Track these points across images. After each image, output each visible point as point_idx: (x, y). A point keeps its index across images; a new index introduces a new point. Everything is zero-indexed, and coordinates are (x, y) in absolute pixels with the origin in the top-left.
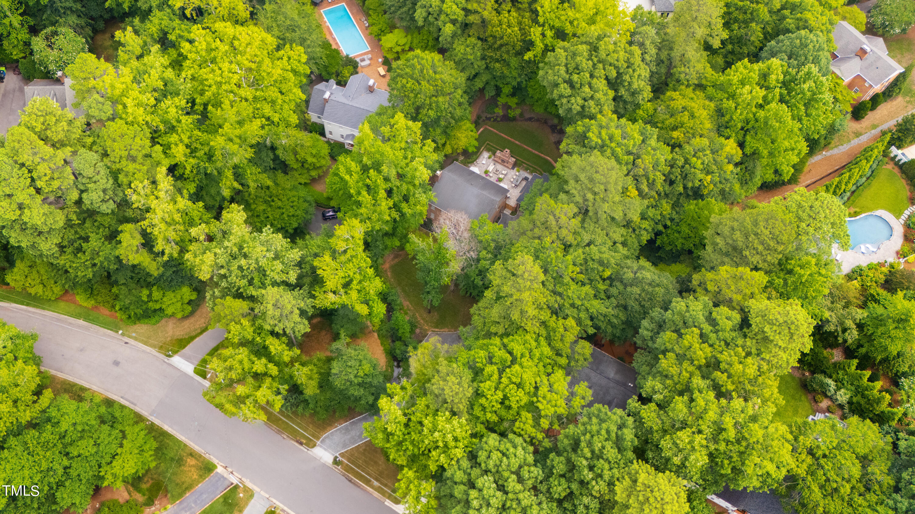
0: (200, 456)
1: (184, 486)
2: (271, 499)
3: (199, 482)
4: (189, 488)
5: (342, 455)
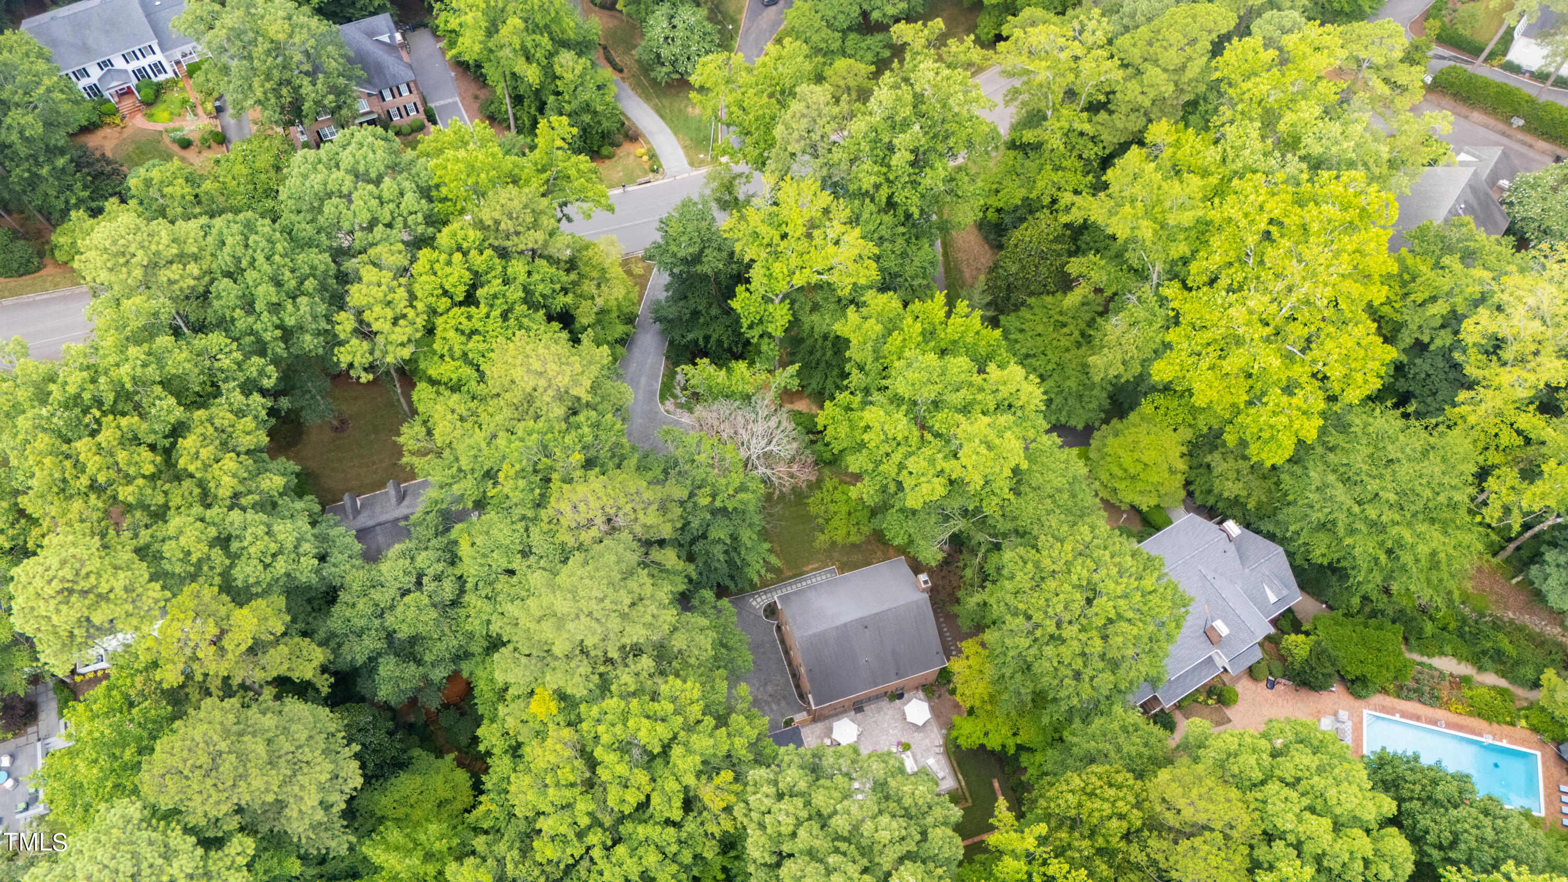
2: (672, 179)
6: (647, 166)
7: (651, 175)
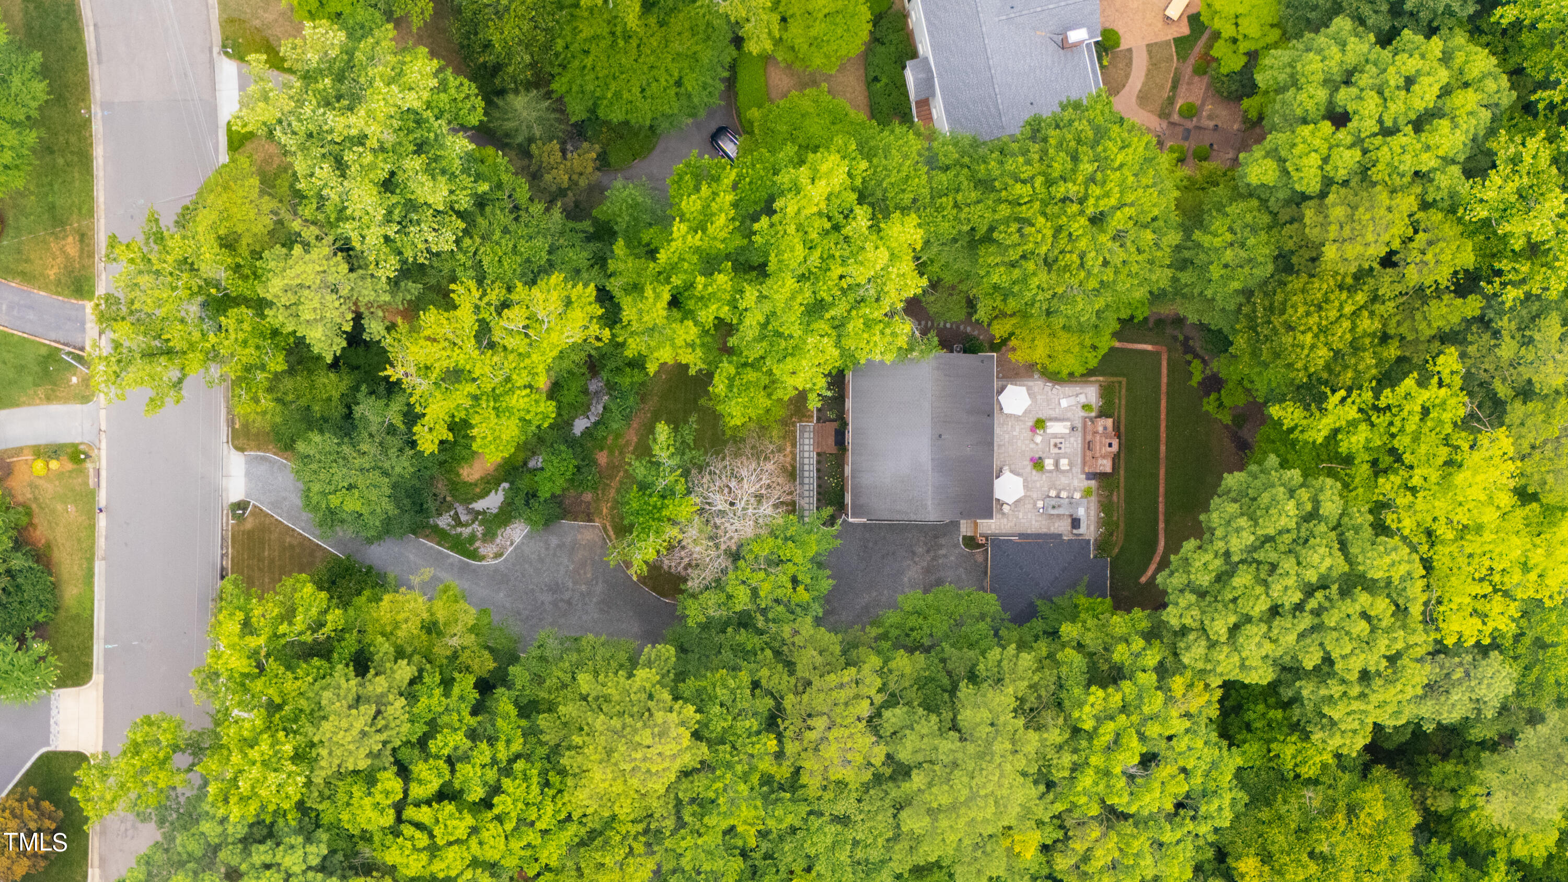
0: (91, 255)
1: (27, 267)
2: (103, 435)
3: (45, 287)
4: (27, 277)
5: (258, 512)
6: (70, 466)
7: (89, 465)
